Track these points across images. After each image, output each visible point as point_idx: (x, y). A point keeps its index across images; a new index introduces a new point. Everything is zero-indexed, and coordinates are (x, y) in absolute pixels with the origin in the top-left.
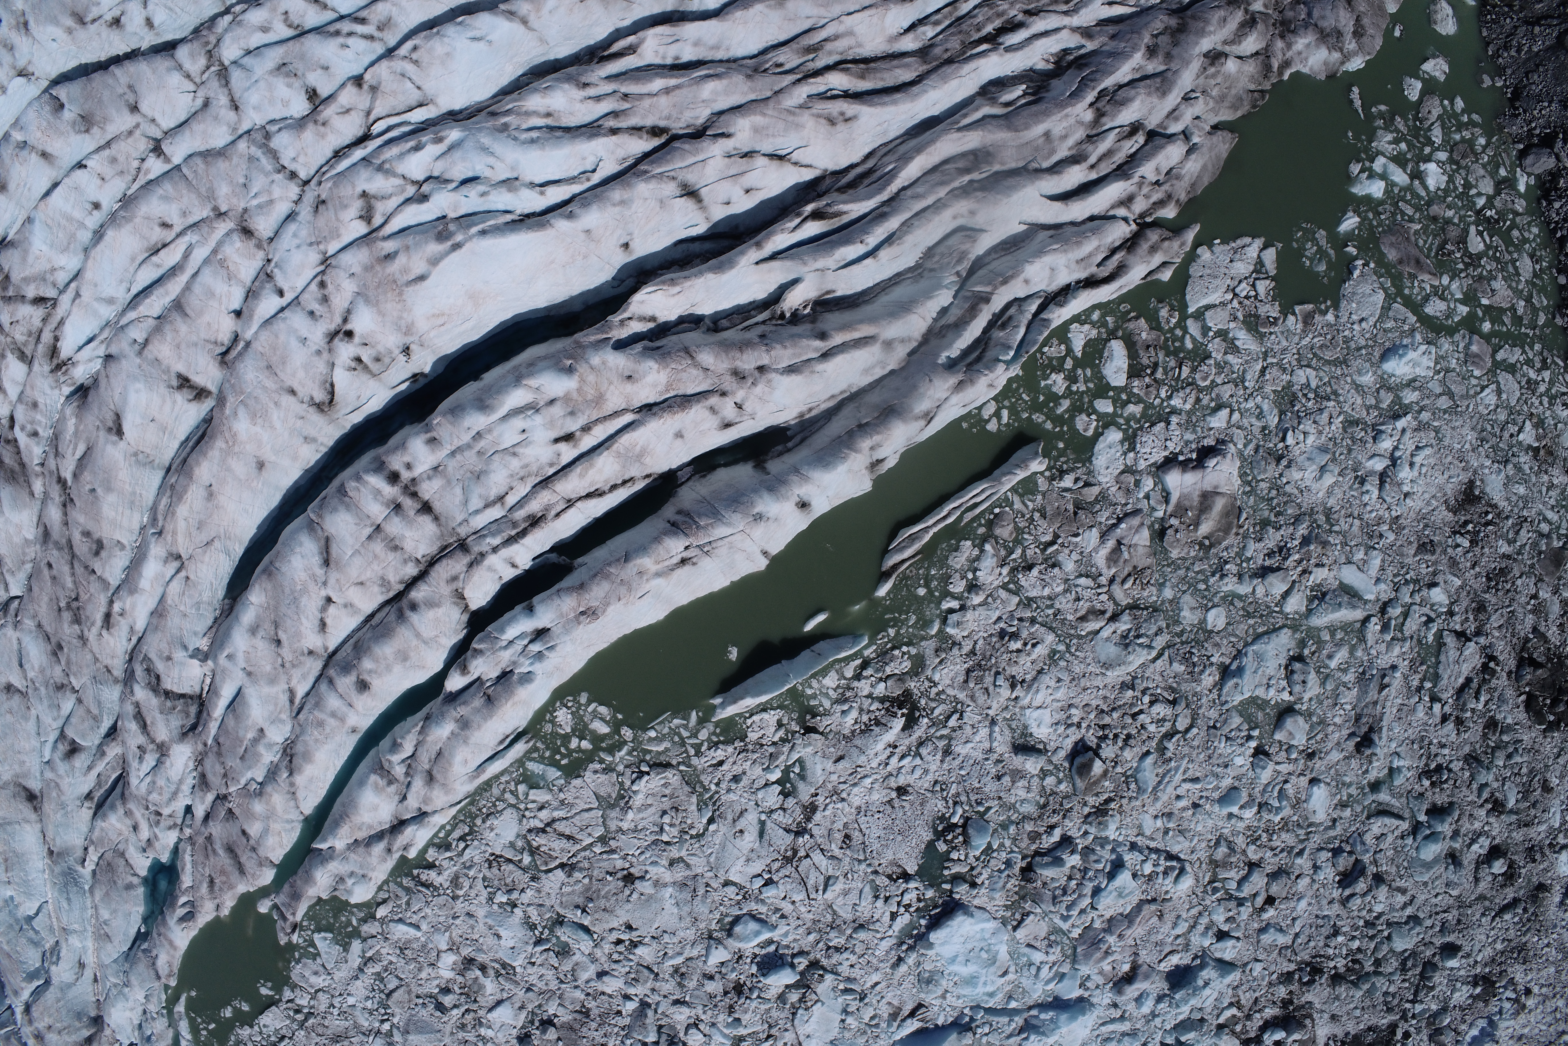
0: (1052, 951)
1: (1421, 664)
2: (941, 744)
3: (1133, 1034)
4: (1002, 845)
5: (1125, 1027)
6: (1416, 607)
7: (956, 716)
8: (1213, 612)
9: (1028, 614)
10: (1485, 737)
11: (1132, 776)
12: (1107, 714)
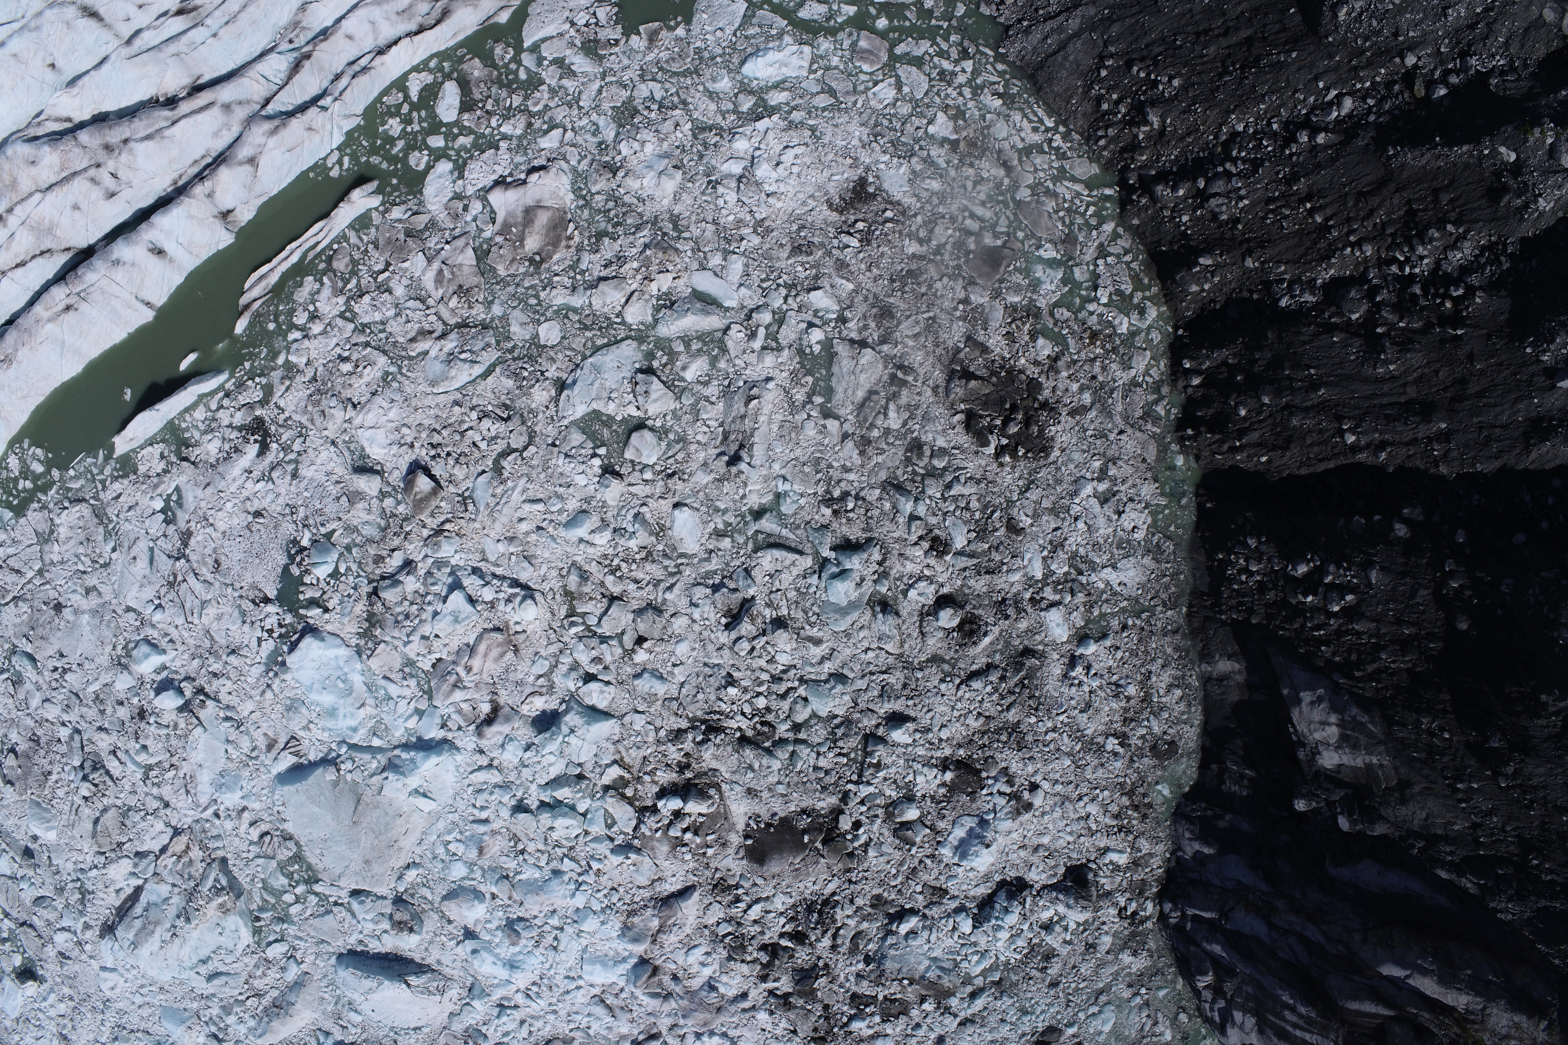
0: (405, 683)
1: (807, 376)
2: (290, 468)
3: (505, 786)
4: (348, 569)
5: (494, 777)
6: (791, 314)
7: (299, 441)
8: (545, 326)
9: (362, 339)
10: (908, 461)
11: (470, 497)
12: (439, 433)
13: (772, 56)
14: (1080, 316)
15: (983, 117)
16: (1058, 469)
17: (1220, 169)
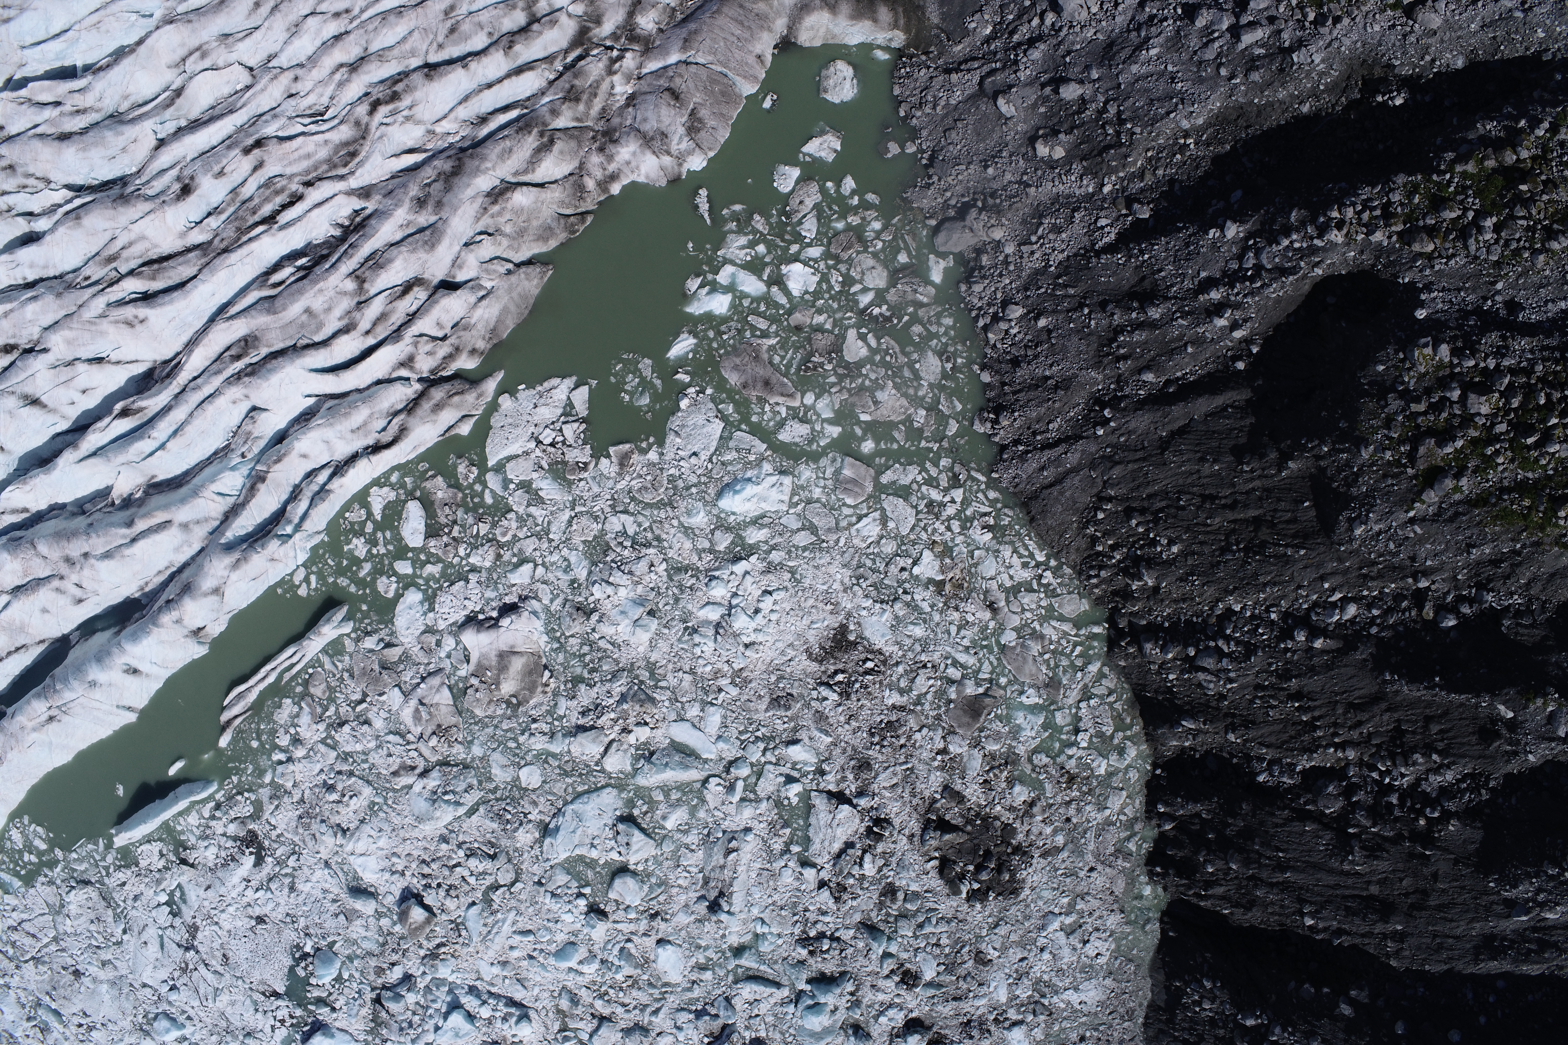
1: (783, 827)
2: (287, 881)
4: (351, 976)
6: (770, 767)
7: (294, 858)
9: (345, 768)
10: (881, 905)
11: (463, 924)
12: (428, 865)
13: (750, 490)
14: (1058, 760)
15: (971, 554)
16: (1027, 906)
17: (1212, 644)
